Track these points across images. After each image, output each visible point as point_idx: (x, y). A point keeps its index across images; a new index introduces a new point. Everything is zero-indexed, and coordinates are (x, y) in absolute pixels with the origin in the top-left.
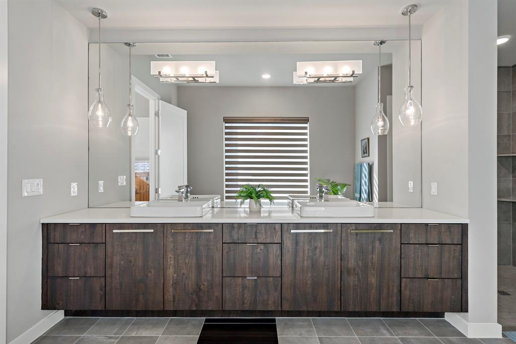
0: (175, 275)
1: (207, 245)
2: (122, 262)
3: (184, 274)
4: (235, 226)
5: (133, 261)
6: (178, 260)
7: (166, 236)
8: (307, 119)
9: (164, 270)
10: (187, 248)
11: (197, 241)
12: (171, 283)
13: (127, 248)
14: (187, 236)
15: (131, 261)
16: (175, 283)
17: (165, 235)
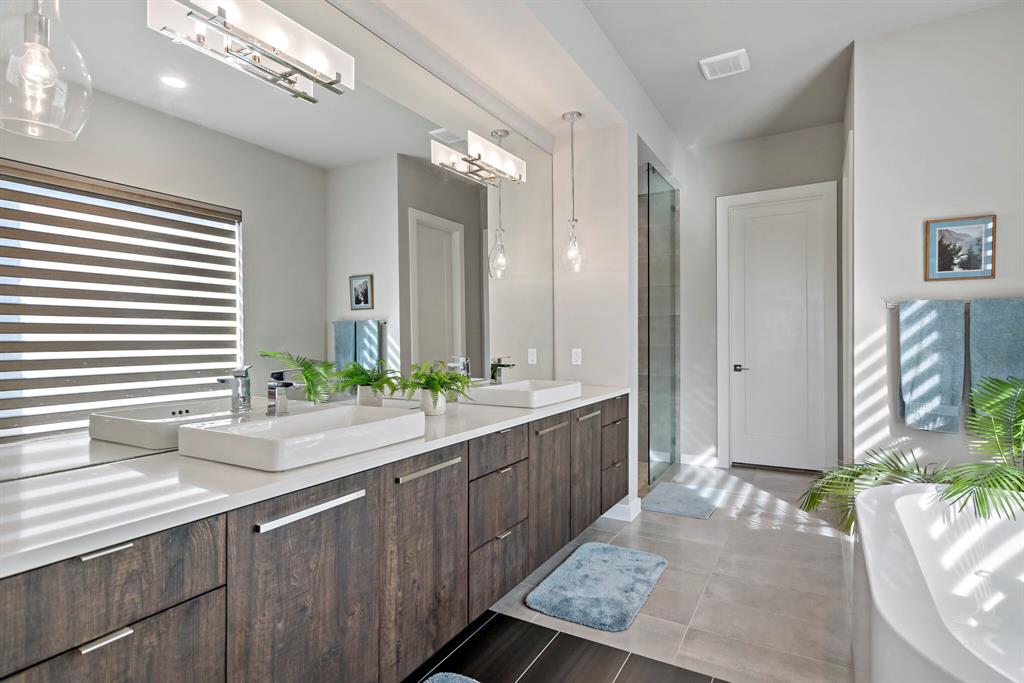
0: (400, 594)
1: (449, 496)
2: (280, 626)
3: (415, 581)
4: (484, 440)
5: (309, 605)
6: (405, 551)
7: (384, 500)
8: (239, 214)
9: (380, 591)
10: (419, 514)
11: (435, 492)
12: (393, 618)
13: (294, 572)
14: (419, 485)
15: (304, 609)
16: (400, 613)
17: (382, 499)
